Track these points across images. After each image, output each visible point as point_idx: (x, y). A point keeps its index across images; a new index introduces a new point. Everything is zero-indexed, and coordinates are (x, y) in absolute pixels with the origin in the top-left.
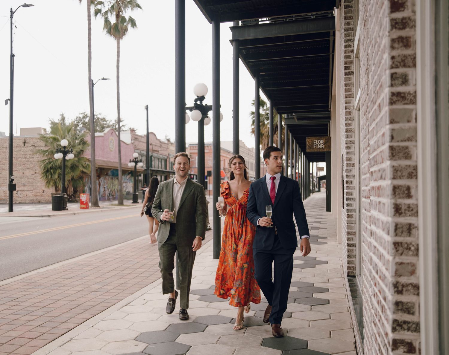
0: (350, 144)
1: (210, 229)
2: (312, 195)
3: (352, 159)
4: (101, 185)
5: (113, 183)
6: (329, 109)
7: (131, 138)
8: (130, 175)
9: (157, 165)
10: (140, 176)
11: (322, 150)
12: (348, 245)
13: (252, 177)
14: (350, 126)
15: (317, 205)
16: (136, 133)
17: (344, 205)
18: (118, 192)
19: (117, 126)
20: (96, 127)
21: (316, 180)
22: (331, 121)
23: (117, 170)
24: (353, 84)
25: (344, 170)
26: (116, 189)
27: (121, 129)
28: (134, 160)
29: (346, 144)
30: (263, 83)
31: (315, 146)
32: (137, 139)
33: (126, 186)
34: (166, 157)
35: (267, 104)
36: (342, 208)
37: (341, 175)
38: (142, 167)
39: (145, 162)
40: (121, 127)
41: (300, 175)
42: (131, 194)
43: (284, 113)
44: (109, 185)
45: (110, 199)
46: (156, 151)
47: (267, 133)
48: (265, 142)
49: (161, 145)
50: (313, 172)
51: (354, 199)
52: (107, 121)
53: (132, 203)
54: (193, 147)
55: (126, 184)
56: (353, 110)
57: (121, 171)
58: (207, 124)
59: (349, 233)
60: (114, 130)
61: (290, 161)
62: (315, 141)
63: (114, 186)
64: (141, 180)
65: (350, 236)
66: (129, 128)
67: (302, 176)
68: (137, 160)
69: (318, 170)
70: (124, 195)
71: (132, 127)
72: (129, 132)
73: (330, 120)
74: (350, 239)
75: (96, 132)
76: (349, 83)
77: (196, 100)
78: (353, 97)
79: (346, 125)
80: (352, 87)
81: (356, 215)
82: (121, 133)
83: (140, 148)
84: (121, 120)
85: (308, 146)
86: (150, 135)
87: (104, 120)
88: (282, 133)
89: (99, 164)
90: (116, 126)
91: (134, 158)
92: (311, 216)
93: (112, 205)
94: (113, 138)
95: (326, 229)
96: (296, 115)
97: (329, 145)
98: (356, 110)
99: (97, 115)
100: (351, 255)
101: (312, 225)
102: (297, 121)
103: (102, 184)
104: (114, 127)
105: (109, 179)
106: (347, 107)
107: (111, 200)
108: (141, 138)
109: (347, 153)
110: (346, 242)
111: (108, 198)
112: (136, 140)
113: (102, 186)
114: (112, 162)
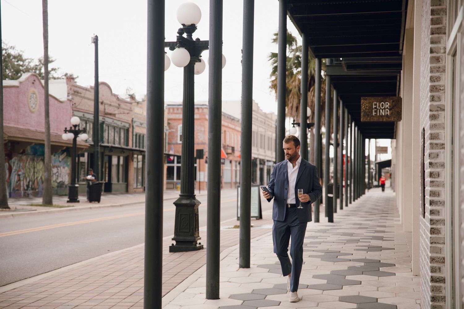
0: (437, 111)
1: (201, 248)
2: (368, 191)
3: (440, 137)
4: (13, 171)
5: (34, 168)
6: (400, 52)
7: (68, 91)
8: (65, 154)
9: (111, 138)
10: (83, 155)
11: (387, 119)
12: (433, 280)
13: (270, 161)
14: (437, 81)
15: (378, 210)
16: (76, 82)
17: (425, 213)
18: (43, 182)
19: (43, 71)
20: (5, 69)
21: (374, 168)
22: (402, 72)
23: (43, 145)
24: (444, 11)
25: (425, 154)
26: (39, 178)
27: (50, 76)
28: (73, 128)
29: (431, 110)
30: (292, 5)
31: (376, 112)
32: (78, 92)
33: (57, 172)
34: (127, 125)
35: (297, 40)
36: (422, 217)
37: (420, 161)
38: (86, 141)
39: (91, 132)
40: (50, 71)
41: (349, 159)
42: (66, 186)
43: (325, 57)
44: (28, 170)
45: (28, 194)
46: (110, 114)
47: (297, 88)
48: (293, 105)
49: (119, 105)
50: (369, 155)
51: (443, 203)
52: (26, 60)
53: (68, 202)
54: (173, 109)
55: (58, 169)
56: (444, 55)
57: (50, 148)
58: (199, 73)
59: (433, 259)
60: (37, 77)
61: (333, 136)
62: (376, 105)
63: (37, 173)
64: (84, 163)
65: (435, 265)
66: (65, 73)
67: (353, 161)
68: (77, 129)
69: (378, 151)
70: (53, 187)
71: (69, 73)
72: (65, 81)
73: (402, 70)
74: (436, 270)
75: (5, 79)
76: (438, 10)
77: (181, 32)
78: (445, 33)
79: (430, 79)
80: (444, 16)
81: (446, 230)
82: (50, 81)
83: (83, 108)
84: (50, 60)
85: (365, 112)
86: (100, 87)
87: (19, 58)
88: (322, 89)
89: (9, 135)
90: (40, 70)
91: (71, 126)
92: (367, 228)
93: (32, 205)
94: (36, 91)
95: (394, 250)
96: (345, 61)
97: (398, 112)
98: (449, 54)
99: (6, 50)
100: (438, 296)
101: (369, 243)
102: (346, 70)
103: (14, 168)
104: (38, 72)
105: (27, 160)
106: (434, 50)
107: (31, 196)
108: (84, 91)
109: (432, 127)
110: (428, 275)
111: (25, 193)
112: (76, 96)
113: (15, 172)
114: (33, 131)
